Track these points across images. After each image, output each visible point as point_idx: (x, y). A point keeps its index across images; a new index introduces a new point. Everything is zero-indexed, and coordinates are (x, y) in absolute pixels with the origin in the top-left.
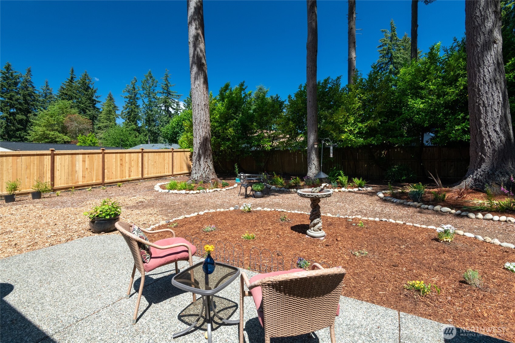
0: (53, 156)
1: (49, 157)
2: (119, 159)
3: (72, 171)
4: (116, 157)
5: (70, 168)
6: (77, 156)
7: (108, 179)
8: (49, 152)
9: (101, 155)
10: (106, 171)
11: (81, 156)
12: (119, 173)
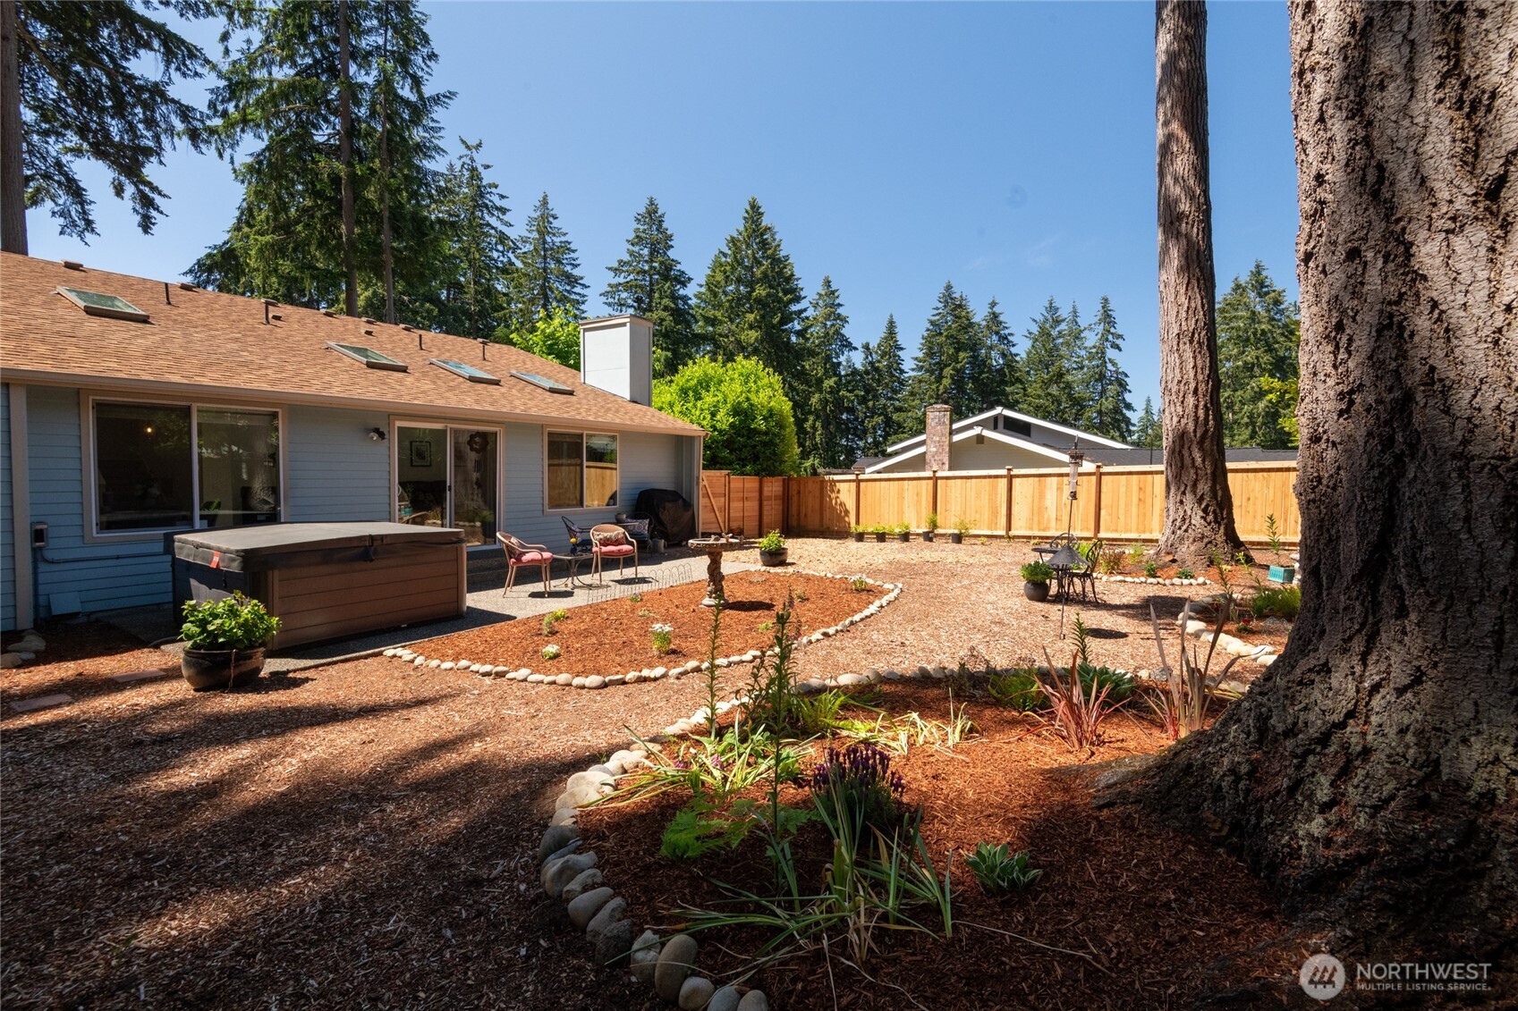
0: (1010, 478)
1: (1005, 481)
2: (1135, 488)
3: (1038, 510)
4: (1128, 485)
5: (1036, 501)
6: (1049, 479)
7: (1108, 530)
8: (1004, 472)
9: (1094, 478)
10: (1103, 512)
11: (1055, 479)
12: (1134, 519)
